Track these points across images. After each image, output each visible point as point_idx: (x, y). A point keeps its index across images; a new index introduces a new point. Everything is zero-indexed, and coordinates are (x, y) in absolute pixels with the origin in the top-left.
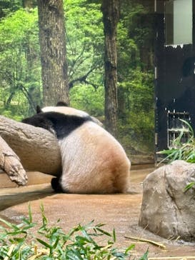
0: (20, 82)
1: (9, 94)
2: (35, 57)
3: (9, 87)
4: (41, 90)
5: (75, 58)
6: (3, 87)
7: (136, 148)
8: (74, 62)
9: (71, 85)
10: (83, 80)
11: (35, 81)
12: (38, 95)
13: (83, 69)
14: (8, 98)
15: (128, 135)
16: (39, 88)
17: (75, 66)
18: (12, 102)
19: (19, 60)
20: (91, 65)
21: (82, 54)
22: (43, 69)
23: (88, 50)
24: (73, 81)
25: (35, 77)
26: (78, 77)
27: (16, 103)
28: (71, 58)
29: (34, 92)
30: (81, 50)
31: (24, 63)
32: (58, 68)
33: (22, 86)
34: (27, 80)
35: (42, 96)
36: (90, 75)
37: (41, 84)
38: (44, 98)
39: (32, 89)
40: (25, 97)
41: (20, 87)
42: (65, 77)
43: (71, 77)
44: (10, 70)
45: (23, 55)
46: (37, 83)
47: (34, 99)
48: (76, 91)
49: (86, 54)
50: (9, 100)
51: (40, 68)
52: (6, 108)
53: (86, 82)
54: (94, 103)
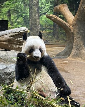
2: (27, 5)
3: (17, 15)
4: (29, 17)
5: (42, 6)
6: (15, 15)
7: (66, 39)
8: (42, 7)
9: (40, 15)
10: (45, 14)
11: (27, 13)
12: (28, 19)
13: (46, 10)
14: (16, 19)
15: (63, 34)
17: (42, 9)
19: (21, 6)
20: (49, 8)
21: (45, 4)
22: (29, 10)
23: (48, 3)
25: (27, 12)
26: (43, 12)
27: (19, 21)
28: (41, 6)
30: (45, 3)
31: (23, 7)
32: (35, 9)
34: (23, 13)
35: (29, 19)
36: (48, 12)
37: (29, 15)
40: (23, 19)
41: (21, 16)
42: (38, 12)
43: (41, 12)
44: (17, 9)
45: (22, 5)
46: (27, 14)
47: (26, 20)
49: (47, 4)
51: (29, 9)
54: (49, 22)
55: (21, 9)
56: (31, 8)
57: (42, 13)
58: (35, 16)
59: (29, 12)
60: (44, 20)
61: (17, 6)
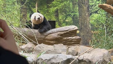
55: (69, 8)
56: (80, 7)
57: (92, 11)
58: (85, 15)
59: (79, 11)
60: (95, 19)
61: (65, 5)
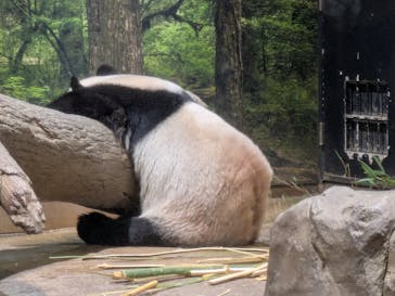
0: (42, 18)
1: (20, 43)
16: (80, 31)
18: (27, 60)
24: (151, 16)
29: (70, 38)
33: (45, 26)
38: (91, 51)
39: (66, 31)
48: (156, 36)
50: (20, 54)
52: (14, 72)
53: (178, 19)
